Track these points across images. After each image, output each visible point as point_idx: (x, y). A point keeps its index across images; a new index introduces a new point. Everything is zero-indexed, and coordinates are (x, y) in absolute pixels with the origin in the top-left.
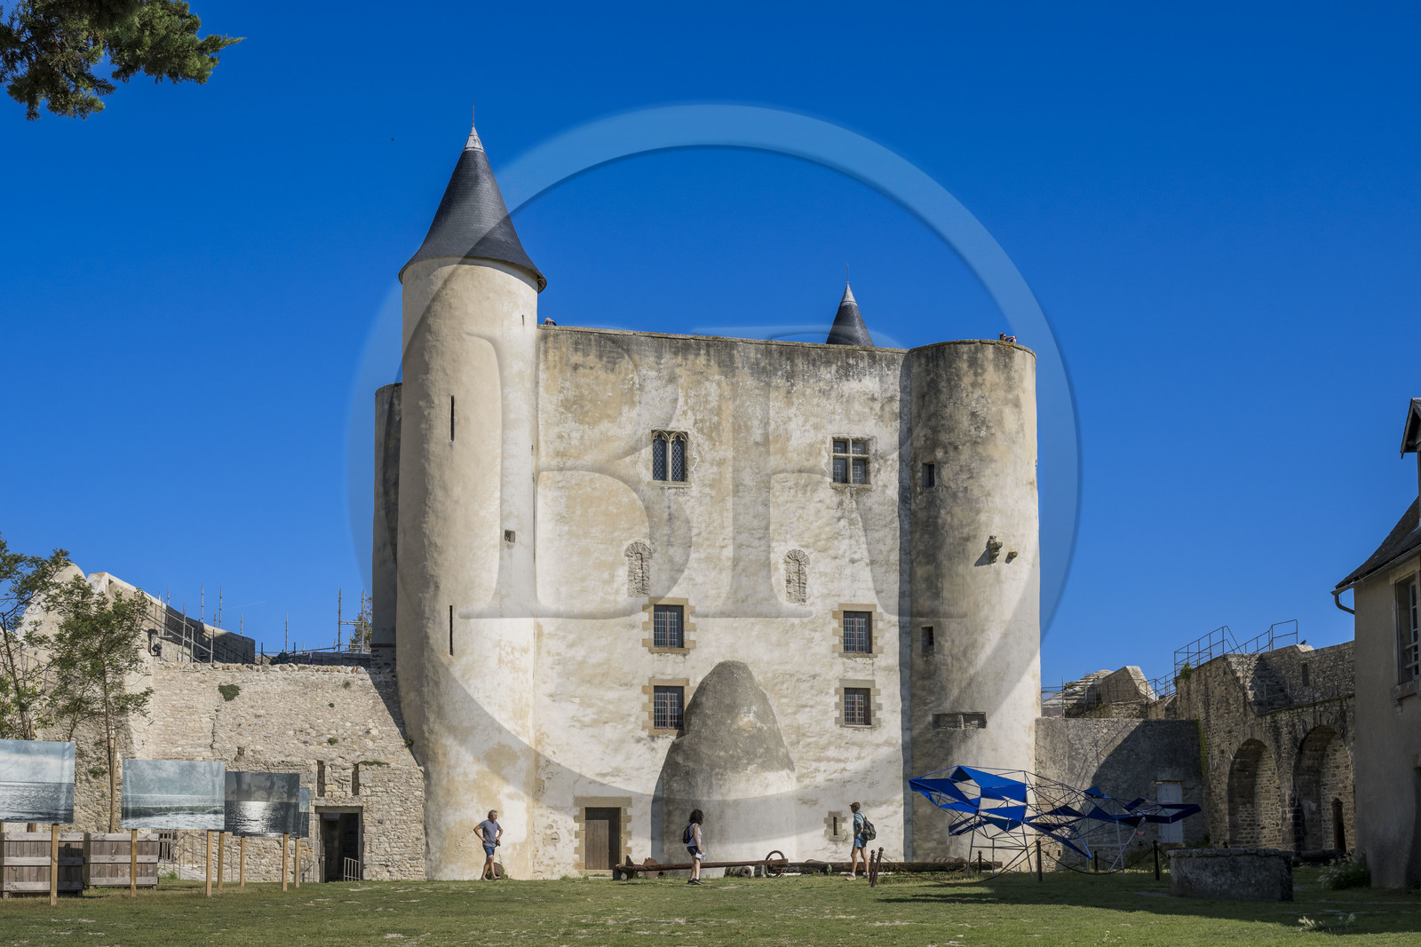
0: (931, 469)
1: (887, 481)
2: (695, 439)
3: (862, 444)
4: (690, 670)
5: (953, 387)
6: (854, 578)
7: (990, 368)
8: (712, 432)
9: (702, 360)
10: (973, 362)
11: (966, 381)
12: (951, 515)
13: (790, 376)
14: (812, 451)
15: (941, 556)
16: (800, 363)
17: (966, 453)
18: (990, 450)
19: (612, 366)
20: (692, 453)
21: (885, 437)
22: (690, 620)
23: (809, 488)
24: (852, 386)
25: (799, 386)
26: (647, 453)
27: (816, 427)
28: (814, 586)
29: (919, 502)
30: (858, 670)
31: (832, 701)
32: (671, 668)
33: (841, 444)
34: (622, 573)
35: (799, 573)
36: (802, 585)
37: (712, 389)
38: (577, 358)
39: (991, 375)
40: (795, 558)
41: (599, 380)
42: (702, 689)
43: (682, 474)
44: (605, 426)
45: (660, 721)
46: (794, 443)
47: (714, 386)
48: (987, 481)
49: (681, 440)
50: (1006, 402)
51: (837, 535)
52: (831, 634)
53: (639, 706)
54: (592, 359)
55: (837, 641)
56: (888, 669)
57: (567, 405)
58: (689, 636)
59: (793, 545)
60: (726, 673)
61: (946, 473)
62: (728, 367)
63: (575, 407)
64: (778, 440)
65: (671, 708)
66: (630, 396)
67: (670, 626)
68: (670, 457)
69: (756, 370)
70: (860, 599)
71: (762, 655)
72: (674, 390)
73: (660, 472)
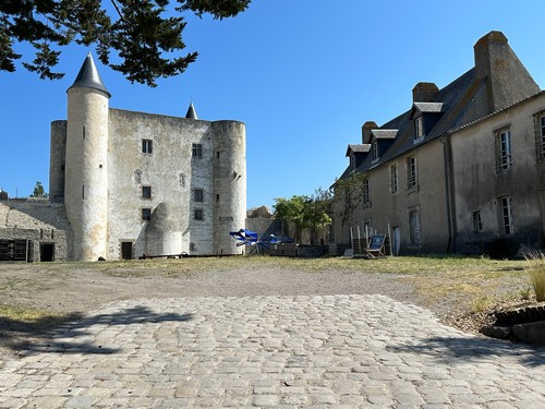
0: (219, 153)
1: (208, 156)
2: (154, 142)
3: (200, 146)
4: (152, 205)
7: (234, 128)
8: (159, 140)
9: (156, 121)
10: (230, 126)
11: (228, 131)
13: (181, 126)
14: (187, 147)
16: (184, 123)
17: (228, 149)
18: (234, 149)
19: (130, 120)
20: (153, 146)
21: (207, 146)
22: (152, 191)
23: (186, 156)
24: (198, 130)
25: (183, 129)
26: (141, 145)
27: (188, 141)
28: (187, 183)
29: (215, 162)
30: (199, 205)
31: (192, 214)
32: (146, 204)
33: (194, 145)
34: (133, 178)
35: (183, 179)
36: (184, 182)
38: (120, 118)
40: (182, 175)
41: (127, 124)
42: (156, 210)
43: (150, 151)
44: (128, 137)
45: (144, 218)
46: (182, 144)
47: (159, 128)
48: (234, 157)
49: (150, 142)
51: (193, 170)
53: (138, 214)
55: (193, 197)
56: (208, 205)
58: (152, 195)
59: (181, 172)
60: (162, 206)
62: (163, 123)
63: (120, 131)
64: (177, 143)
65: (147, 215)
66: (136, 129)
67: (147, 192)
68: (147, 146)
69: (172, 124)
70: (201, 186)
71: (171, 201)
72: (149, 128)
73: (144, 151)
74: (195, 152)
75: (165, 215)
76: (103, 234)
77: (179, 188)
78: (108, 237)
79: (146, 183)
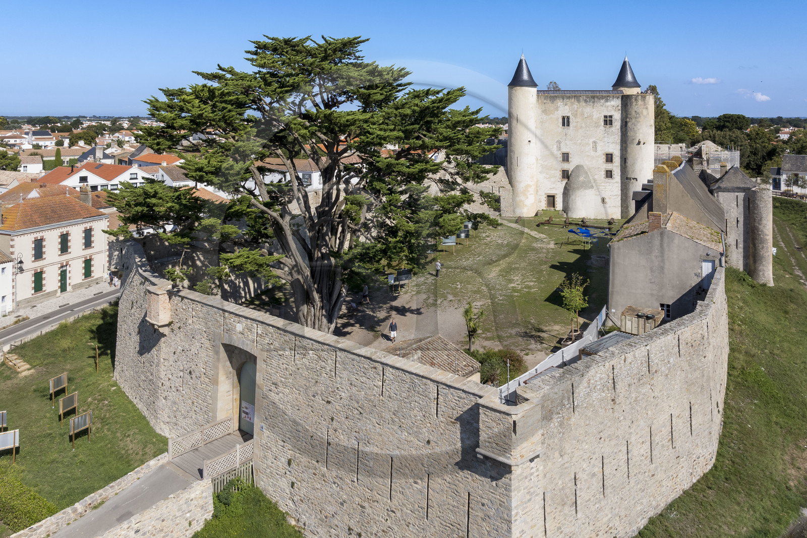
0: (626, 123)
1: (617, 124)
2: (571, 117)
3: (611, 117)
4: (570, 167)
5: (631, 105)
6: (608, 146)
7: (640, 101)
8: (575, 116)
9: (573, 100)
10: (636, 100)
11: (634, 104)
12: (630, 134)
13: (593, 102)
14: (599, 118)
15: (628, 143)
16: (596, 99)
17: (633, 120)
18: (639, 119)
19: (553, 102)
20: (571, 120)
21: (617, 116)
22: (570, 156)
23: (598, 126)
24: (608, 104)
25: (596, 104)
26: (561, 120)
27: (600, 113)
28: (599, 148)
29: (624, 130)
30: (609, 166)
31: (603, 173)
32: (566, 166)
33: (606, 117)
34: (555, 146)
35: (596, 145)
36: (596, 148)
37: (575, 106)
38: (545, 101)
39: (640, 102)
40: (595, 142)
41: (550, 105)
42: (572, 171)
43: (568, 125)
44: (551, 115)
45: (563, 177)
46: (594, 117)
47: (576, 106)
48: (639, 126)
49: (568, 118)
50: (644, 108)
51: (604, 137)
52: (603, 158)
53: (559, 174)
54: (548, 101)
55: (605, 160)
56: (616, 166)
57: (543, 111)
58: (570, 159)
59: (594, 140)
60: (578, 167)
61: (629, 124)
62: (579, 101)
63: (545, 112)
64: (590, 116)
65: (566, 175)
66: (557, 109)
67: (566, 157)
68: (566, 121)
69: (586, 101)
70: (610, 151)
71: (587, 163)
72: (567, 107)
73: (563, 125)
74: (606, 122)
75: (578, 176)
76: (532, 190)
77: (592, 153)
78: (537, 191)
79: (565, 150)
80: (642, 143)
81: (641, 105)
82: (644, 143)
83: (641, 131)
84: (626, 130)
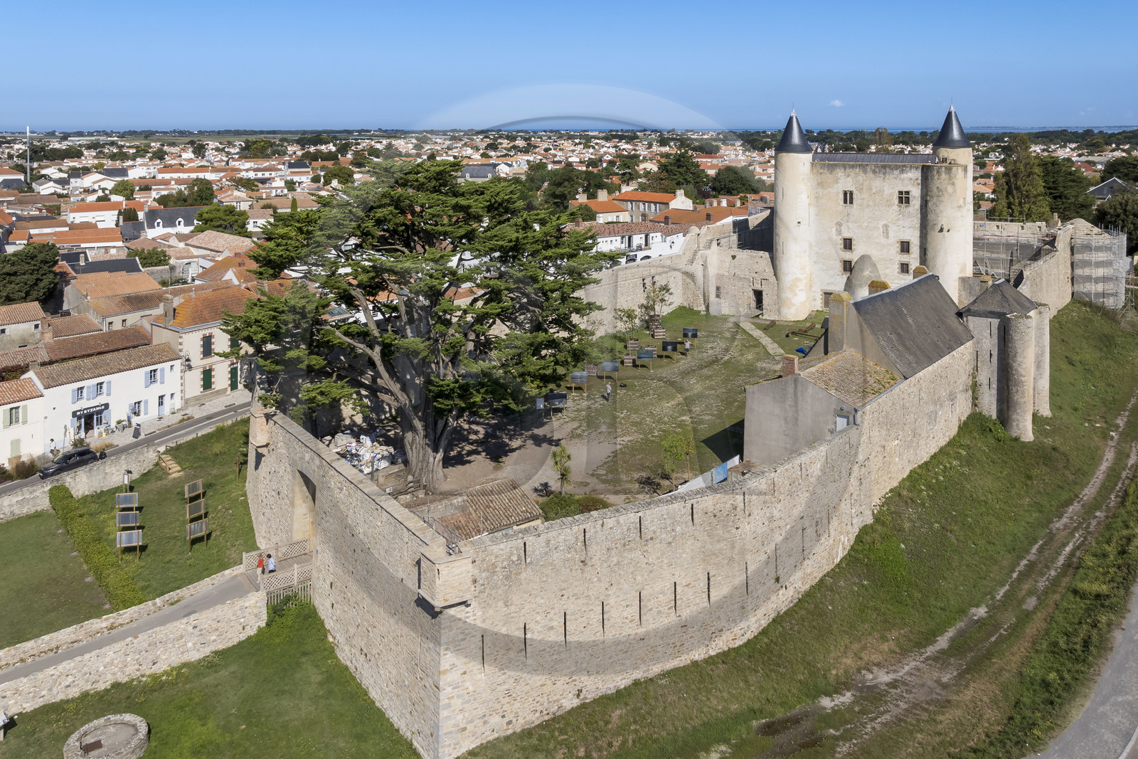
0: (926, 201)
1: (916, 203)
2: (855, 192)
3: (908, 193)
4: (853, 256)
5: (932, 179)
6: (904, 232)
7: (943, 174)
8: (861, 190)
9: (858, 170)
10: (938, 172)
11: (936, 177)
12: (931, 217)
13: (884, 174)
14: (891, 195)
15: (928, 228)
16: (888, 169)
17: (935, 199)
18: (943, 199)
19: (831, 173)
20: (854, 196)
21: (916, 192)
22: (853, 242)
23: (890, 205)
24: (904, 176)
25: (887, 176)
26: (842, 196)
27: (893, 188)
28: (891, 234)
29: (924, 211)
30: (905, 258)
31: (897, 267)
32: (847, 256)
33: (901, 193)
34: (834, 230)
35: (887, 230)
36: (888, 233)
37: (861, 178)
38: (821, 171)
39: (944, 176)
40: (886, 226)
41: (827, 176)
42: (857, 261)
43: (851, 202)
44: (829, 189)
45: (845, 270)
46: (886, 192)
47: (861, 177)
48: (941, 207)
49: (851, 193)
50: (949, 184)
51: (898, 219)
52: (897, 247)
53: (839, 266)
54: (826, 171)
55: (899, 250)
56: (915, 258)
57: (819, 184)
58: (853, 247)
59: (885, 222)
60: (863, 258)
61: (930, 204)
62: (865, 172)
63: (821, 184)
64: (880, 192)
65: (848, 266)
66: (837, 181)
67: (848, 244)
68: (848, 197)
69: (874, 172)
70: (906, 238)
71: (875, 254)
72: (849, 179)
73: (845, 202)
74: (901, 200)
75: (862, 270)
76: (802, 285)
77: (883, 240)
78: (811, 286)
79: (847, 235)
80: (945, 230)
81: (945, 179)
82: (948, 231)
83: (945, 214)
84: (926, 211)
